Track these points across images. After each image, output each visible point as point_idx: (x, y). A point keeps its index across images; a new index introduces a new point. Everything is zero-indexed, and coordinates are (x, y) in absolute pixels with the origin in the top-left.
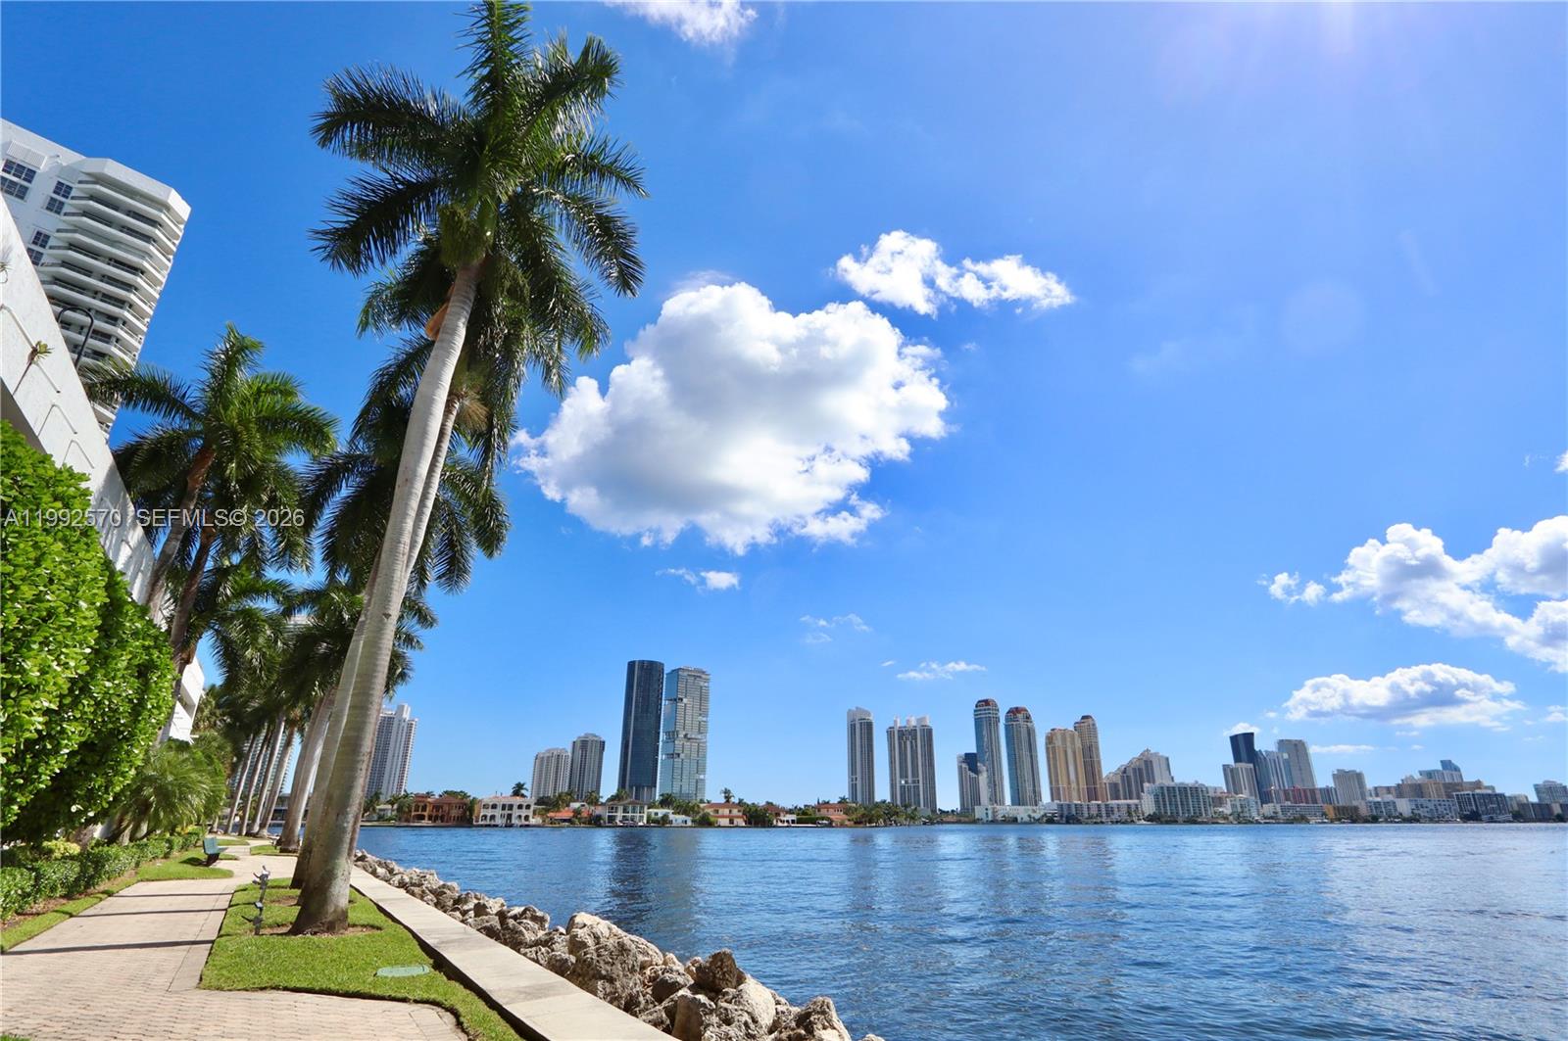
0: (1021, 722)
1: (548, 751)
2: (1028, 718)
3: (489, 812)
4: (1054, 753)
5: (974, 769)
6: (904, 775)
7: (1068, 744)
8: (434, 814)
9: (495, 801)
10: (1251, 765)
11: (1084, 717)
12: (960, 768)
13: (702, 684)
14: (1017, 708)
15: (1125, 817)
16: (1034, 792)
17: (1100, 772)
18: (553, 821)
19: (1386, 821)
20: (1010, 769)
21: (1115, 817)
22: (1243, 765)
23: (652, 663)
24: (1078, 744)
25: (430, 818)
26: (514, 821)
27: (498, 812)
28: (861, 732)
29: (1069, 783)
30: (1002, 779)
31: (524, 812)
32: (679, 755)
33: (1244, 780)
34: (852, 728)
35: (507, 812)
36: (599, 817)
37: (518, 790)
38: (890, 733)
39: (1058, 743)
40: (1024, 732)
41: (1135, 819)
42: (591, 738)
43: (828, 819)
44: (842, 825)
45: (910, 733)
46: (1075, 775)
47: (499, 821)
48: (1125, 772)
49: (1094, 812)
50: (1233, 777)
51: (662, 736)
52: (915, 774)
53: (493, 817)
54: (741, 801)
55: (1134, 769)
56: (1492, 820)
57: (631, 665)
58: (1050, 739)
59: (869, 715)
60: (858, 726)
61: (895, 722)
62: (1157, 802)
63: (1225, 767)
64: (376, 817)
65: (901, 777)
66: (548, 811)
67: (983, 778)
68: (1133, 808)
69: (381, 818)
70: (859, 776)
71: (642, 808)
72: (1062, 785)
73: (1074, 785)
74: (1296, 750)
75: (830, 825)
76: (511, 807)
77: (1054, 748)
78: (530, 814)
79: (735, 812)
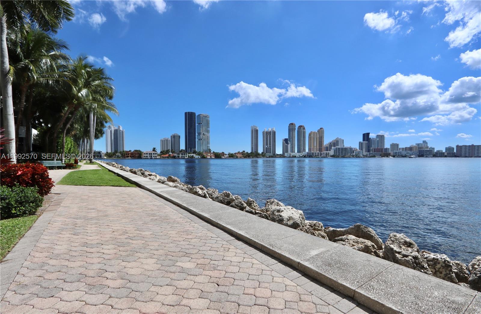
0: (302, 130)
1: (164, 138)
2: (304, 128)
3: (146, 155)
4: (311, 139)
5: (287, 143)
6: (267, 144)
7: (315, 136)
8: (131, 156)
9: (147, 153)
10: (367, 142)
11: (321, 128)
12: (283, 143)
13: (207, 119)
14: (301, 126)
15: (325, 156)
16: (304, 149)
17: (323, 144)
18: (163, 157)
19: (397, 157)
20: (297, 143)
21: (322, 156)
22: (365, 142)
23: (192, 113)
24: (318, 136)
25: (130, 157)
26: (153, 157)
27: (148, 155)
28: (255, 133)
29: (314, 147)
30: (295, 145)
31: (155, 155)
32: (202, 139)
33: (364, 146)
34: (252, 131)
35: (150, 155)
36: (175, 156)
37: (154, 150)
38: (263, 133)
39: (312, 136)
40: (302, 133)
41: (328, 156)
42: (176, 135)
43: (236, 156)
44: (241, 158)
45: (269, 133)
46: (316, 144)
47: (149, 157)
48: (330, 144)
49: (317, 154)
50: (361, 145)
51: (197, 134)
52: (270, 144)
53: (147, 156)
54: (214, 152)
55: (333, 143)
56: (427, 157)
57: (186, 113)
58: (310, 135)
59: (257, 127)
60: (254, 131)
61: (265, 130)
62: (335, 152)
63: (360, 143)
64: (116, 157)
65: (266, 145)
66: (162, 155)
67: (289, 146)
68: (328, 153)
69: (118, 157)
70: (254, 145)
71: (186, 154)
72: (312, 147)
73: (315, 147)
74: (381, 138)
75: (237, 158)
76: (151, 154)
77: (311, 137)
78: (157, 155)
79: (212, 155)
